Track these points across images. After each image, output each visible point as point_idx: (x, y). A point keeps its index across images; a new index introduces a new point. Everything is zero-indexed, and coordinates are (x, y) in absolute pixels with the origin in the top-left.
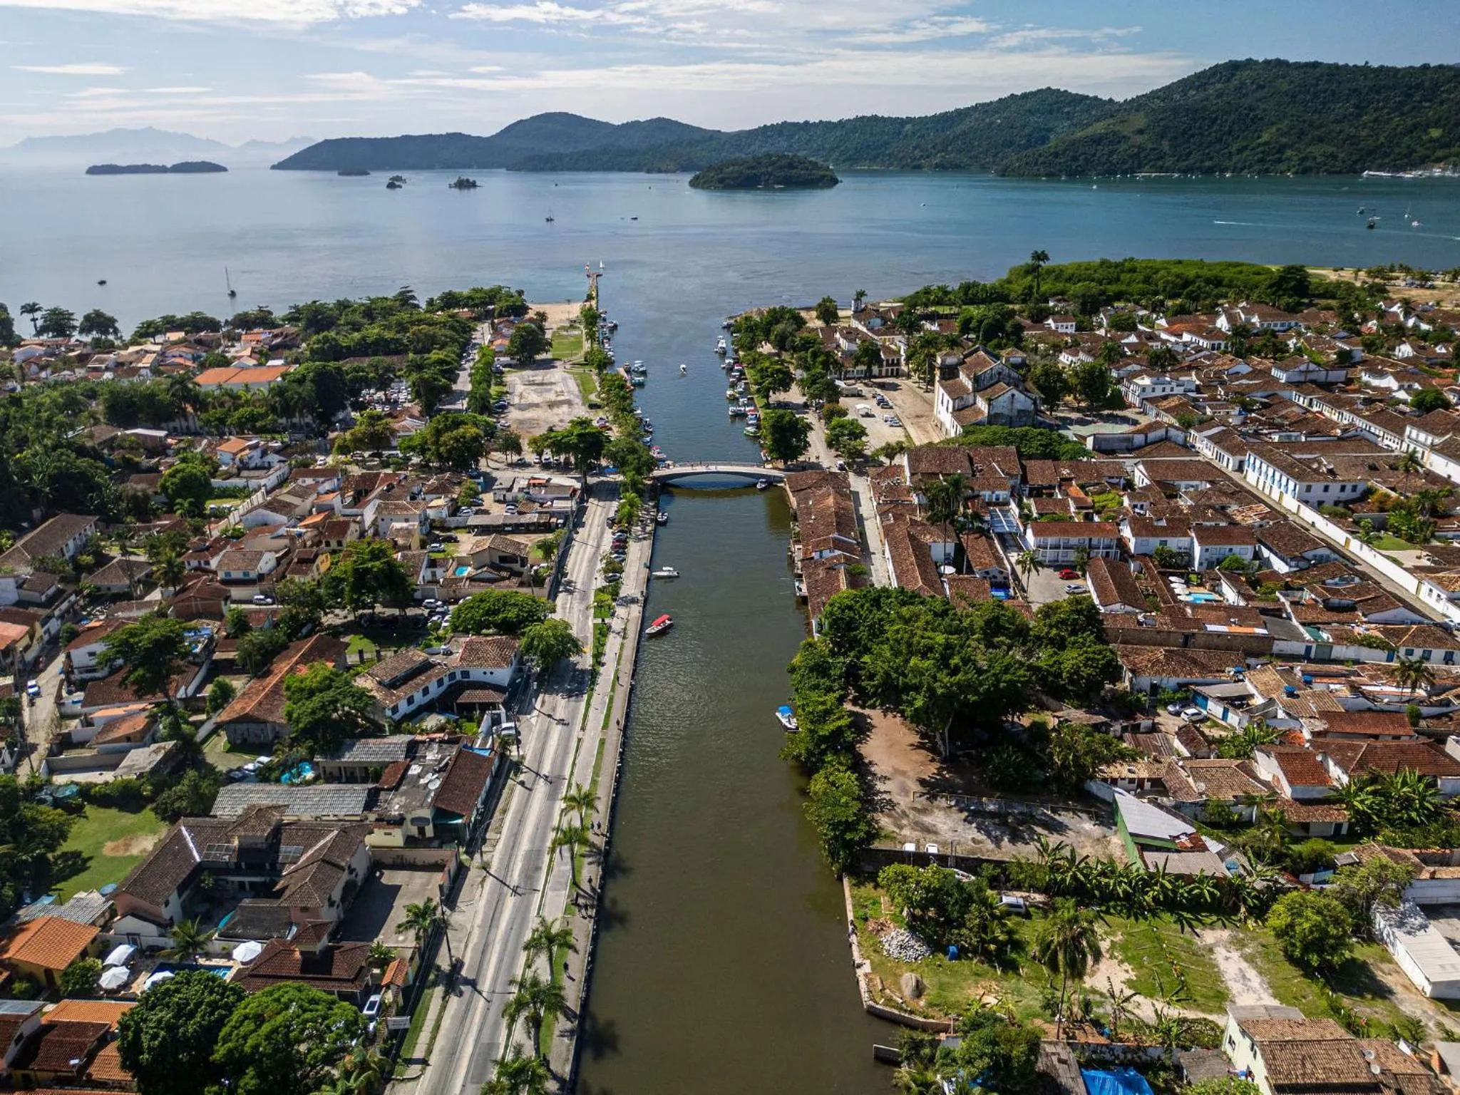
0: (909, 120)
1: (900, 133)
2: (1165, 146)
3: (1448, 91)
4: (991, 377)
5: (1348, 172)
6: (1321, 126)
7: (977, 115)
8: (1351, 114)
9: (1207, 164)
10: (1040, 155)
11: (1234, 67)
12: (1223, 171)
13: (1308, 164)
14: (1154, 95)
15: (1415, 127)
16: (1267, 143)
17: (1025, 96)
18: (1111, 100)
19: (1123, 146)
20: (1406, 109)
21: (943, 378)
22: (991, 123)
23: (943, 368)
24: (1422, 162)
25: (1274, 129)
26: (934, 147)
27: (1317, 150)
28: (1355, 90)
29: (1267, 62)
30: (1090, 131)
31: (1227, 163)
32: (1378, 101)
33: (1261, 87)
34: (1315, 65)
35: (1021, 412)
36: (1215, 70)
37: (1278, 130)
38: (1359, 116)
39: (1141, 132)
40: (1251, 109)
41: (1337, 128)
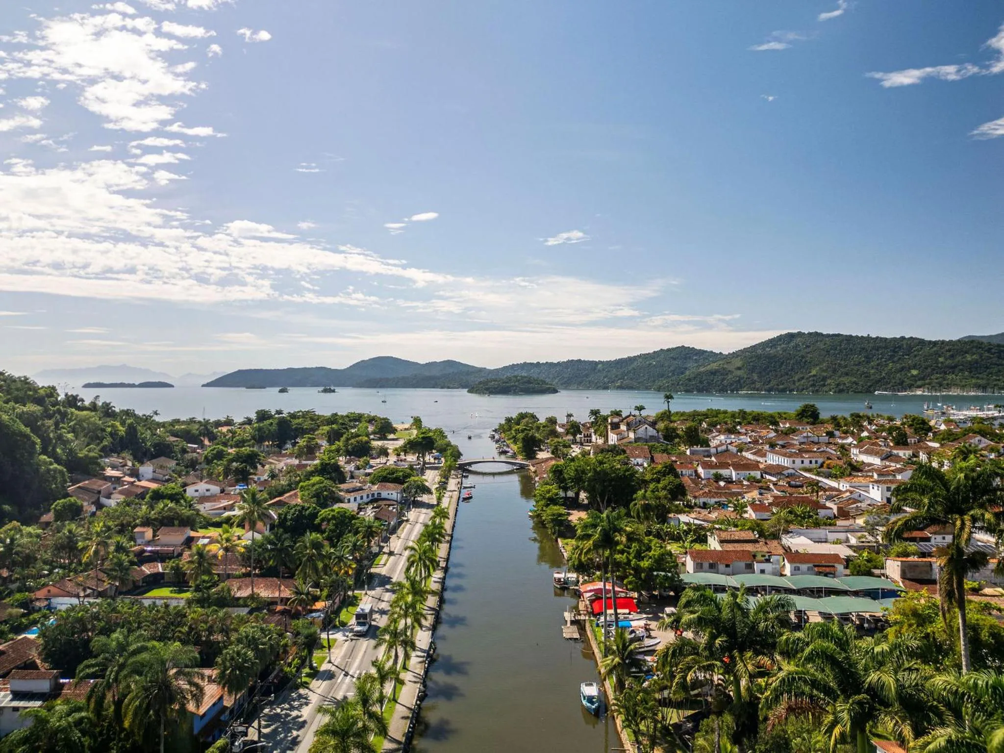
0: (600, 362)
1: (595, 369)
2: (755, 377)
3: (918, 350)
4: (636, 423)
5: (866, 392)
6: (846, 366)
7: (641, 360)
8: (864, 361)
9: (781, 387)
10: (680, 380)
11: (791, 336)
12: (791, 391)
13: (841, 387)
14: (745, 350)
15: (902, 369)
16: (814, 376)
17: (669, 350)
18: (721, 353)
19: (730, 376)
20: (896, 359)
21: (612, 429)
22: (650, 364)
23: (612, 424)
24: (910, 387)
25: (818, 368)
26: (616, 377)
27: (846, 380)
28: (864, 349)
29: (810, 334)
30: (709, 368)
31: (792, 387)
32: (878, 355)
33: (808, 347)
34: (839, 335)
35: (651, 437)
36: (780, 338)
37: (820, 368)
38: (868, 362)
39: (739, 368)
40: (803, 357)
41: (856, 368)
